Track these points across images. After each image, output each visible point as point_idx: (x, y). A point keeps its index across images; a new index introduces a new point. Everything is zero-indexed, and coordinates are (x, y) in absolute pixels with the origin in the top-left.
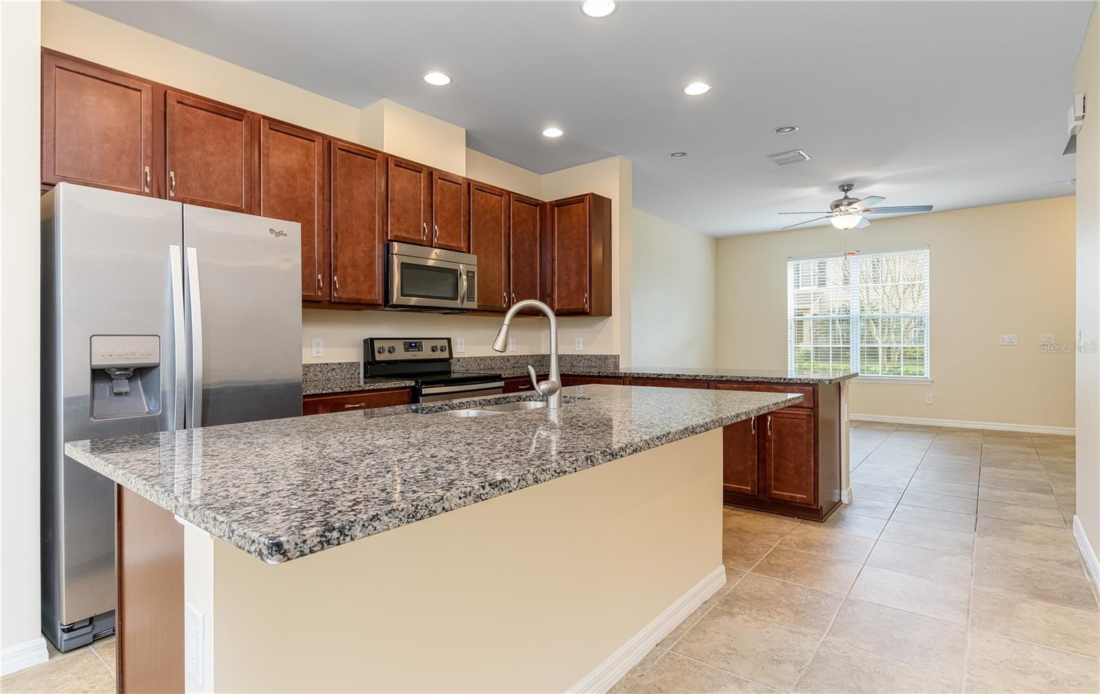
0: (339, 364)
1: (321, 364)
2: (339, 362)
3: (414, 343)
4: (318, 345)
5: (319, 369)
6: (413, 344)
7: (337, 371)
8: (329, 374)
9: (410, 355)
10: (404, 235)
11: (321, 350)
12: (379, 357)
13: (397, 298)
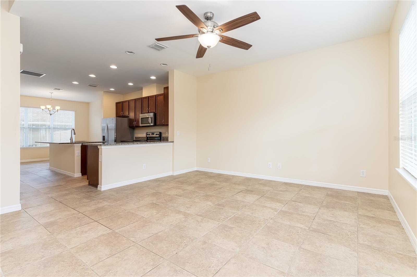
3: (153, 133)
9: (152, 136)
10: (145, 112)
12: (148, 136)
13: (140, 125)
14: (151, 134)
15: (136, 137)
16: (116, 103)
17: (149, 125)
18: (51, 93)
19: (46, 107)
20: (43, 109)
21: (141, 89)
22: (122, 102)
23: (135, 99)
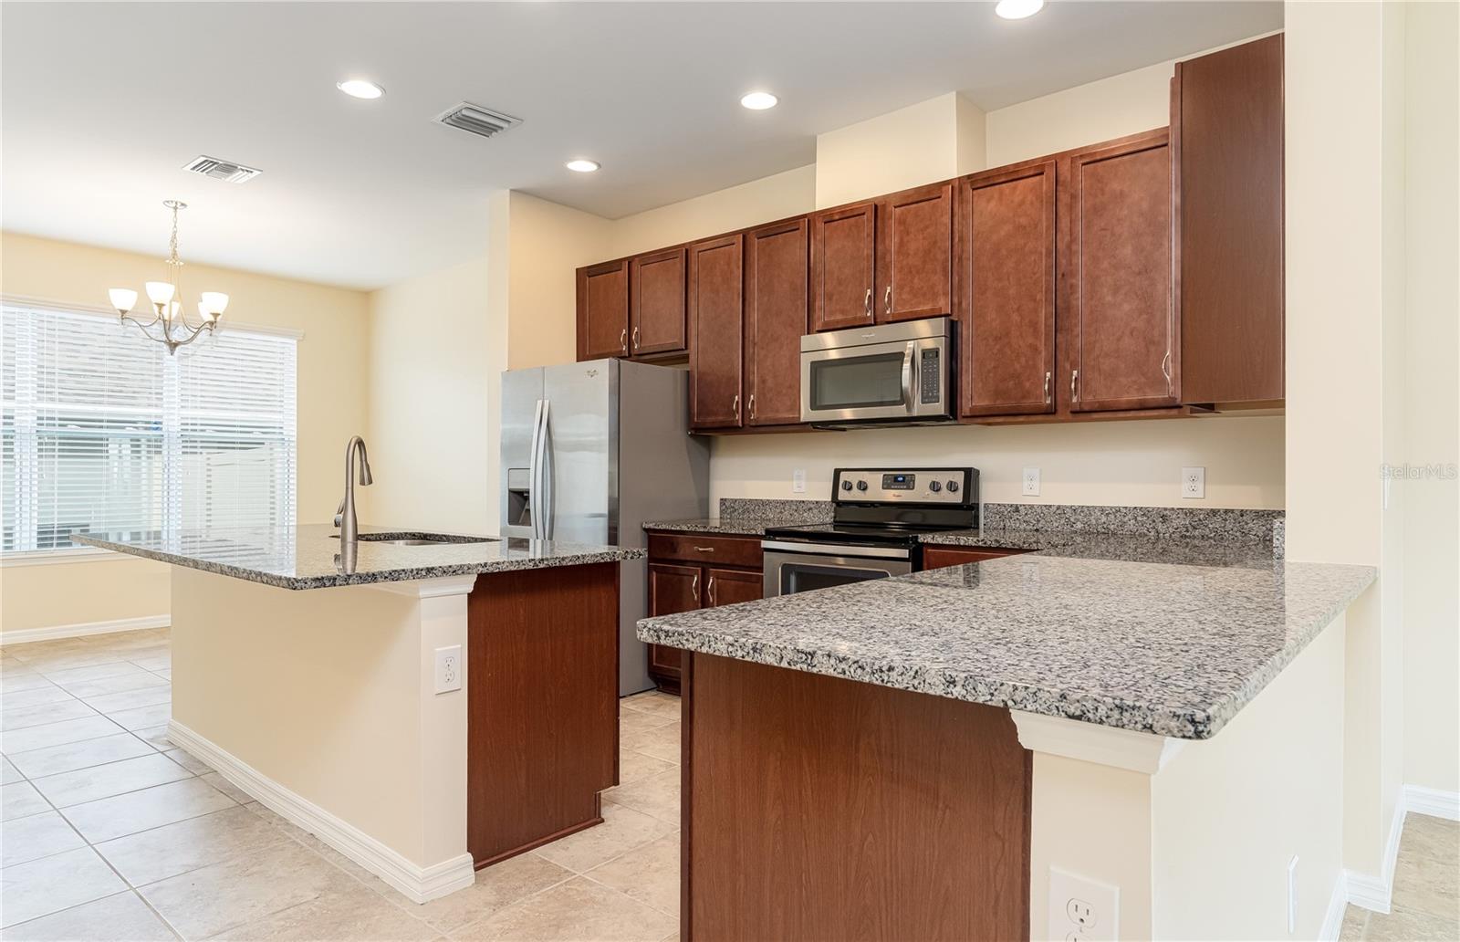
0: (817, 502)
1: (797, 501)
2: (818, 500)
3: (900, 476)
4: (799, 477)
5: (795, 508)
6: (899, 478)
7: (815, 511)
8: (805, 514)
9: (892, 496)
10: (839, 317)
11: (803, 484)
12: (844, 495)
13: (806, 414)
14: (875, 481)
15: (723, 501)
16: (577, 270)
17: (900, 411)
18: (176, 208)
19: (143, 295)
20: (123, 312)
21: (803, 154)
22: (630, 260)
23: (745, 234)
